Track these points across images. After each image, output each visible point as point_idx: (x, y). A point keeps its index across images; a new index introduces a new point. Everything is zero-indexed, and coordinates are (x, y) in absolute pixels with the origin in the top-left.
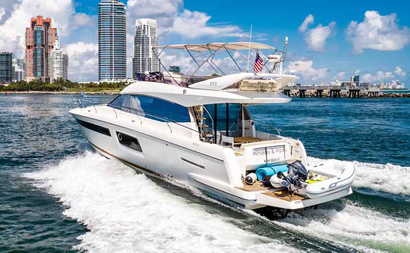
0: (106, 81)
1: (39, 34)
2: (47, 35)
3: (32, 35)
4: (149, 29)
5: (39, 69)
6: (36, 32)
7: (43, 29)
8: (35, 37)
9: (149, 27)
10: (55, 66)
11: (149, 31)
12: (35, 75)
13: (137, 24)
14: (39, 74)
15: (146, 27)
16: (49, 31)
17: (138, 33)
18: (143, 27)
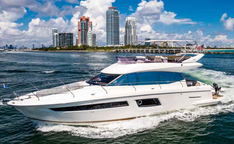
0: (109, 46)
1: (83, 24)
2: (87, 25)
3: (81, 25)
4: (132, 22)
5: (84, 40)
6: (82, 24)
7: (85, 22)
8: (82, 26)
9: (132, 21)
10: (89, 39)
11: (132, 23)
12: (82, 43)
13: (126, 20)
14: (83, 42)
15: (130, 21)
16: (88, 23)
17: (127, 24)
18: (129, 21)
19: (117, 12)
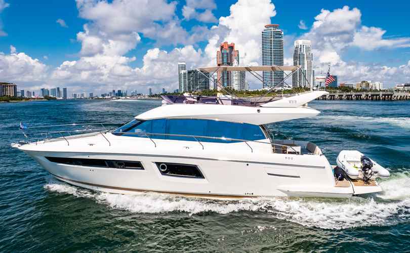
0: (267, 89)
1: (225, 55)
2: (231, 56)
3: (221, 56)
4: (305, 48)
5: (226, 81)
6: (223, 54)
7: (228, 51)
8: (223, 58)
9: (305, 47)
10: (235, 78)
11: (305, 50)
12: (223, 85)
13: (295, 45)
14: (225, 84)
15: (302, 46)
16: (233, 53)
17: (296, 51)
18: (299, 46)
19: (279, 32)
